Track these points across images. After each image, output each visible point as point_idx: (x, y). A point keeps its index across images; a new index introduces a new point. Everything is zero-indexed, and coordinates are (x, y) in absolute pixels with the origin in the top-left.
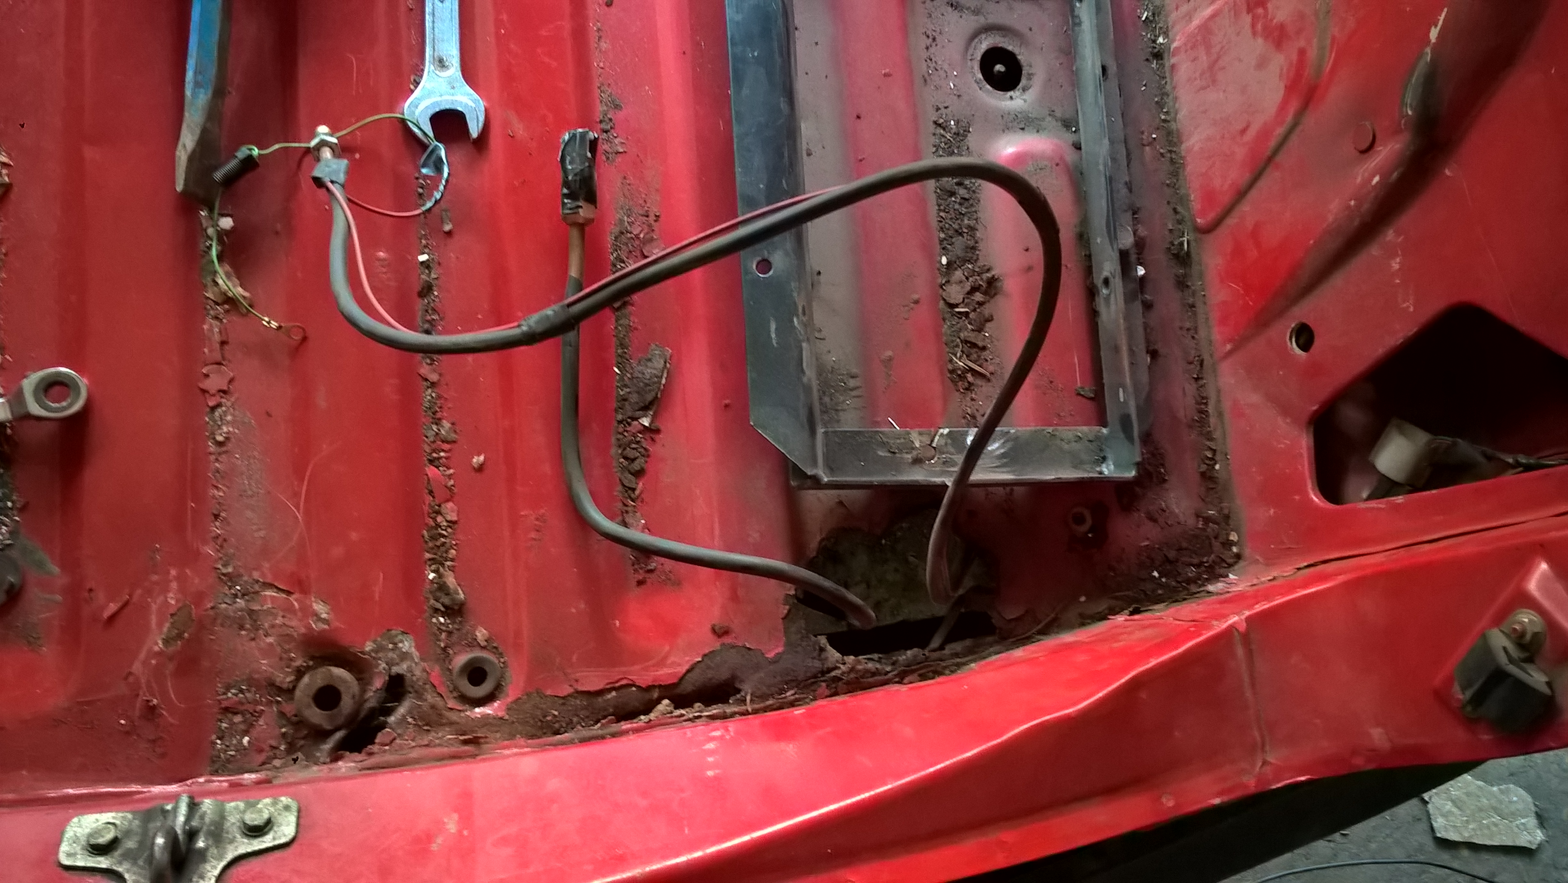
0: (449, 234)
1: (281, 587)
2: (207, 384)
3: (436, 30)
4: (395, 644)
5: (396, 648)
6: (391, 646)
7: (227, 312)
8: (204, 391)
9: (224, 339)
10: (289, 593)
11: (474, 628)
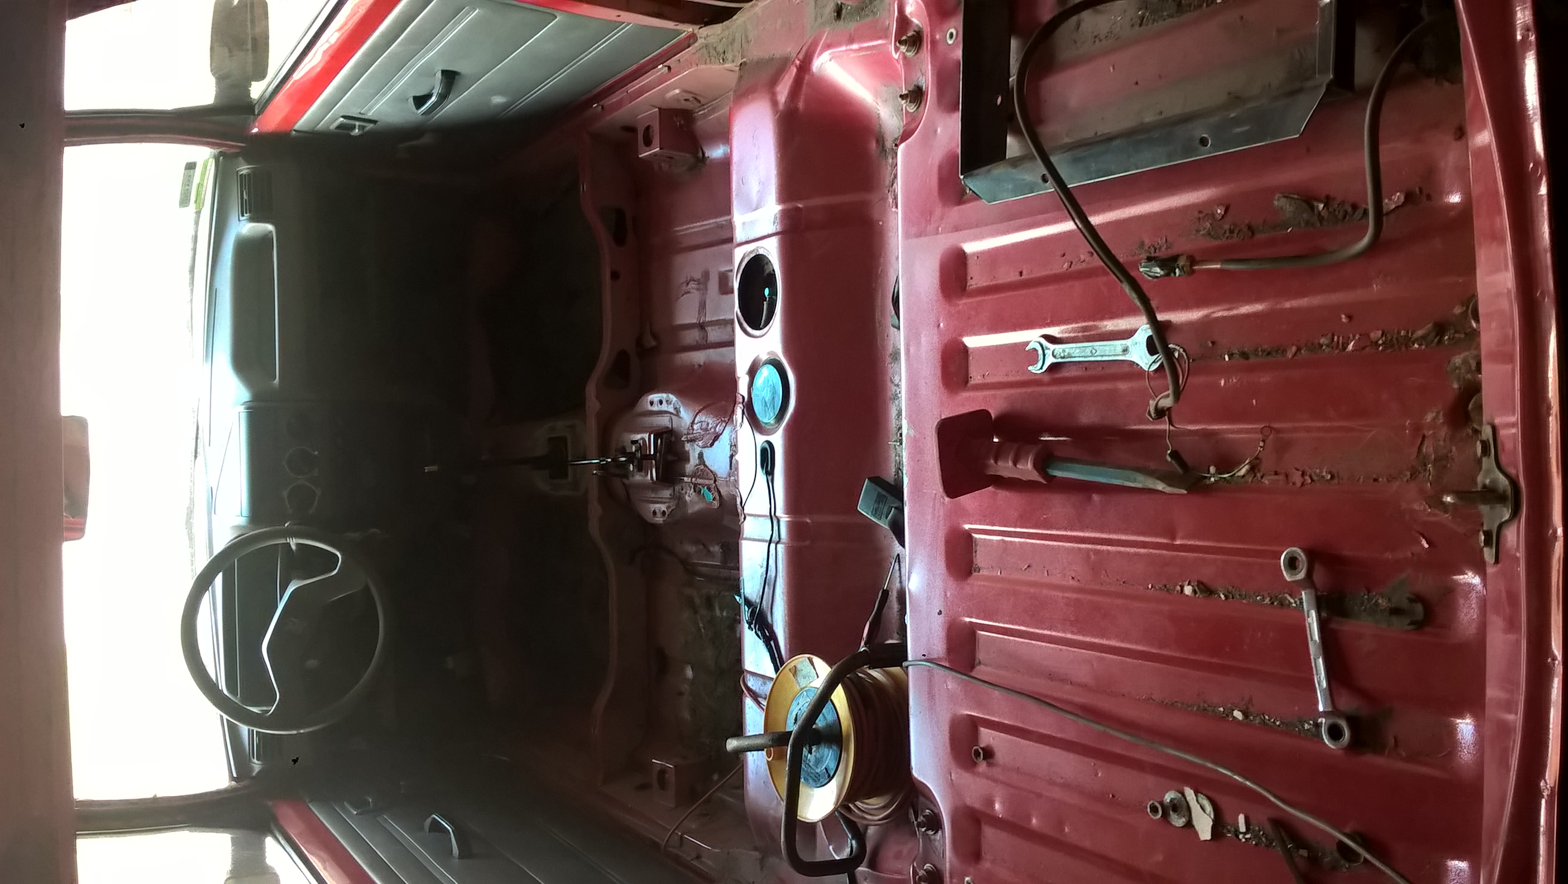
0: (1213, 343)
1: (1419, 442)
2: (1299, 484)
3: (1110, 354)
4: (1457, 368)
5: (1459, 368)
6: (1457, 371)
7: (1259, 471)
8: (1303, 484)
9: (1273, 473)
10: (1424, 437)
11: (1454, 315)
